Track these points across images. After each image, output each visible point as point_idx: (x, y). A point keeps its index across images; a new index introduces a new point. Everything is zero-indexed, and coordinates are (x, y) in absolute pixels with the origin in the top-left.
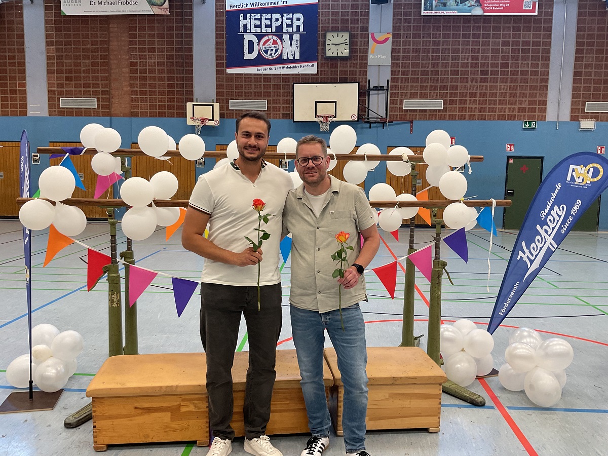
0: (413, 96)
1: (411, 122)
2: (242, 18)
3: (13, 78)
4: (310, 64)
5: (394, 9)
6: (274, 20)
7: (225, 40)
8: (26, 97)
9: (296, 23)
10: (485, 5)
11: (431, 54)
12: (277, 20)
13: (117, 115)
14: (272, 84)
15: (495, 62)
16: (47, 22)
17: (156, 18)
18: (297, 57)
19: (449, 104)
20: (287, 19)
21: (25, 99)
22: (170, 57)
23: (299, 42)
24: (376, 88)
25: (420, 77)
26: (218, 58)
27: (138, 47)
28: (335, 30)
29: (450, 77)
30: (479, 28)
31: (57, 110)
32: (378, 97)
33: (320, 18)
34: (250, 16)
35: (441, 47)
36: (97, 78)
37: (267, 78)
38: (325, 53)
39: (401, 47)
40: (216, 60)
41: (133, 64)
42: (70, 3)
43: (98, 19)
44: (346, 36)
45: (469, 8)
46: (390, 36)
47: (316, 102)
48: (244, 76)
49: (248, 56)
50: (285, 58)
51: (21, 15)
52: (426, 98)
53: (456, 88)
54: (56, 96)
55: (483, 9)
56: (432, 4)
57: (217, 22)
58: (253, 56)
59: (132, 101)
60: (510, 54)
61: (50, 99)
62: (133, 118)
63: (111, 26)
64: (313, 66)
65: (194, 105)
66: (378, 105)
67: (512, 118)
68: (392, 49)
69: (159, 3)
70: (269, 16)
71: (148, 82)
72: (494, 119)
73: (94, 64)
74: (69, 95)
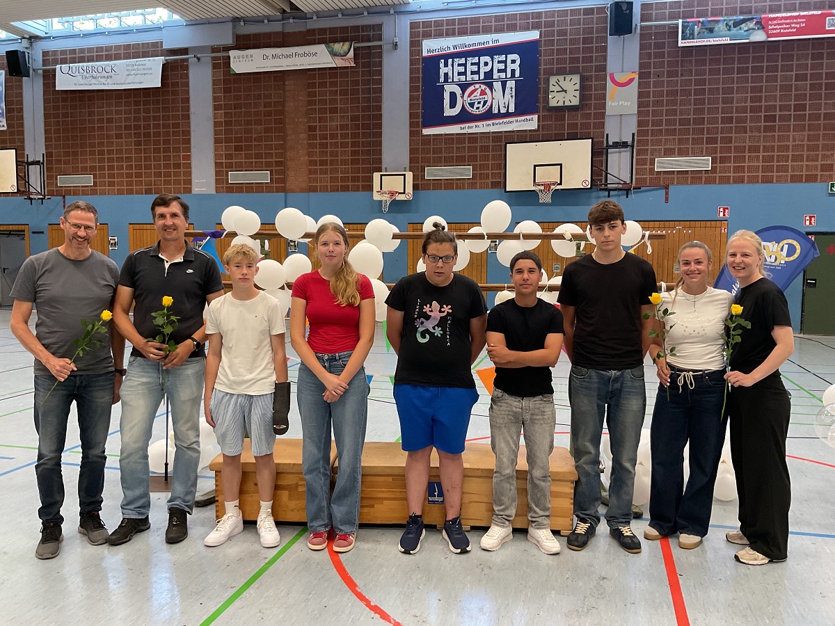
0: (669, 153)
1: (667, 188)
2: (442, 65)
3: (177, 150)
4: (529, 117)
5: (641, 40)
6: (482, 64)
7: (421, 93)
8: (190, 172)
9: (510, 67)
10: (770, 27)
11: (693, 97)
12: (486, 64)
13: (293, 191)
14: (479, 145)
15: (786, 103)
16: (215, 83)
17: (339, 71)
18: (512, 109)
19: (720, 163)
20: (499, 62)
21: (190, 174)
22: (354, 118)
23: (514, 90)
24: (616, 145)
25: (678, 127)
26: (412, 116)
27: (317, 107)
28: (562, 72)
29: (720, 126)
30: (761, 59)
31: (225, 185)
32: (620, 158)
33: (542, 58)
34: (453, 61)
35: (707, 87)
36: (270, 147)
37: (473, 138)
38: (548, 103)
39: (652, 89)
40: (410, 119)
41: (312, 129)
42: (241, 59)
43: (273, 75)
44: (576, 79)
45: (746, 33)
46: (636, 76)
47: (535, 166)
48: (444, 137)
49: (449, 112)
50: (496, 112)
51: (187, 76)
52: (687, 155)
53: (730, 140)
54: (224, 169)
55: (767, 33)
56: (693, 30)
57: (411, 71)
58: (455, 111)
59: (310, 173)
60: (808, 92)
61: (217, 173)
62: (311, 194)
63: (286, 83)
64: (532, 119)
65: (381, 175)
66: (619, 166)
67: (811, 179)
68: (639, 93)
69: (342, 52)
70: (476, 60)
71: (329, 149)
72: (786, 181)
73: (267, 130)
74: (239, 167)
